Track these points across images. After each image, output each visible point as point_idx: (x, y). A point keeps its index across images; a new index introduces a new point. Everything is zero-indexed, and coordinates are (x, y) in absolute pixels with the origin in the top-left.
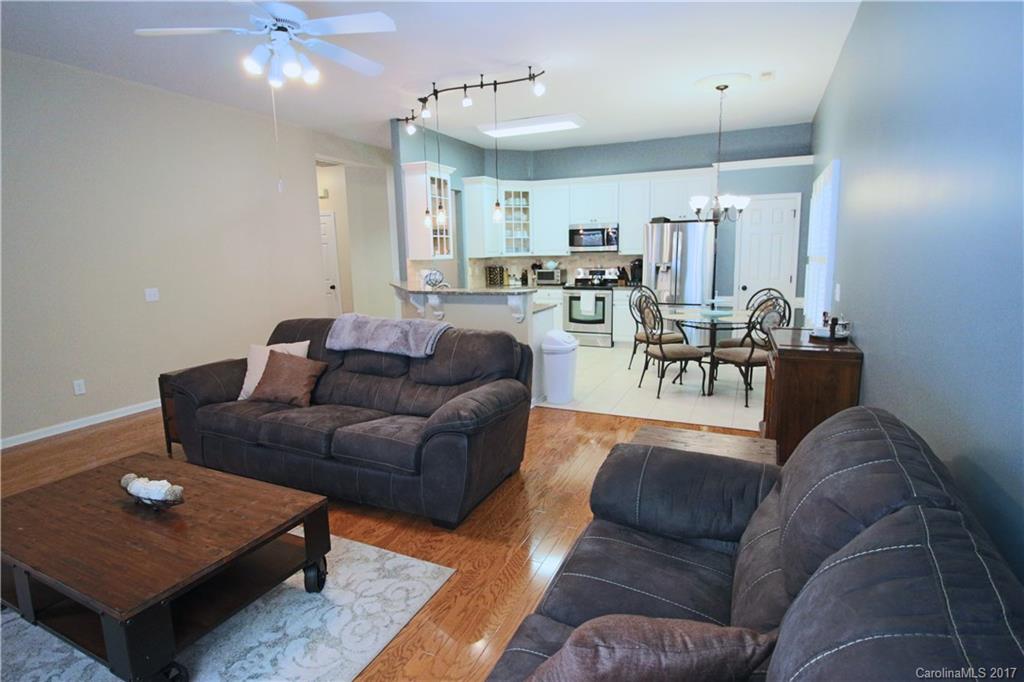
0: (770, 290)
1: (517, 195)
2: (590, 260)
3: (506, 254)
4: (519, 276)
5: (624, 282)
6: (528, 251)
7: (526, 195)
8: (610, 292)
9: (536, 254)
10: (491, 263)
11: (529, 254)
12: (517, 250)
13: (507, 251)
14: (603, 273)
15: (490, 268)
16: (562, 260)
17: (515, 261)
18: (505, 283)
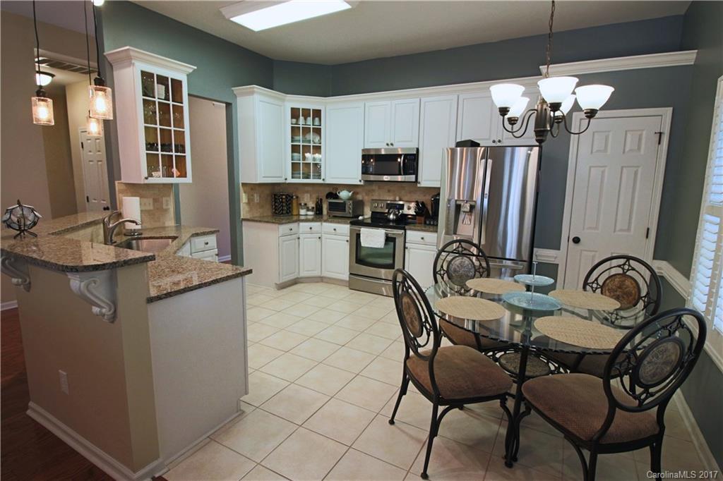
0: (628, 258)
1: (306, 113)
2: (389, 191)
3: (290, 180)
4: (311, 205)
5: (423, 219)
6: (319, 177)
7: (317, 113)
8: (401, 232)
9: (328, 181)
10: (277, 190)
11: (320, 181)
12: (307, 177)
13: (293, 178)
14: (402, 207)
15: (275, 195)
16: (358, 190)
17: (307, 188)
18: (295, 212)
